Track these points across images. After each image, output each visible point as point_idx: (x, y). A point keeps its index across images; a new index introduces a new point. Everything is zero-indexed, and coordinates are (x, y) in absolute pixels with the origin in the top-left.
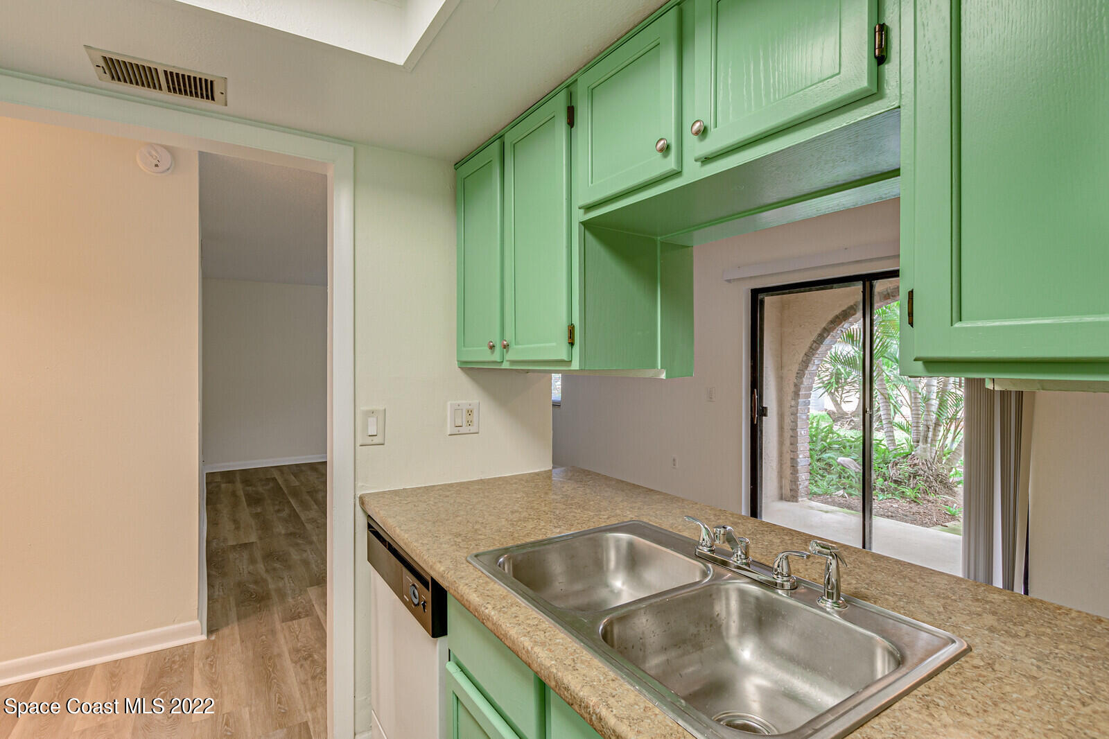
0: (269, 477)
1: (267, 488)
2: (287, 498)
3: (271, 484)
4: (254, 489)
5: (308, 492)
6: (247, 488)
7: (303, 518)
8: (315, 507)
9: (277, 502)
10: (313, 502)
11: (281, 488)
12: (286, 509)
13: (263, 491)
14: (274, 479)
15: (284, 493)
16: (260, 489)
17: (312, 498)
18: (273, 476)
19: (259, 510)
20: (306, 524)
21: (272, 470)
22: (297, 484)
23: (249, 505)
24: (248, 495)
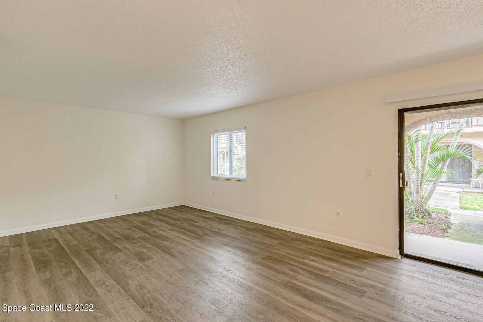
0: (51, 238)
1: (51, 248)
2: (71, 259)
3: (54, 245)
4: (40, 251)
5: (87, 251)
6: (34, 250)
7: (92, 281)
8: (98, 266)
9: (63, 264)
10: (95, 262)
11: (63, 248)
12: (73, 271)
13: (48, 253)
14: (56, 240)
15: (67, 254)
16: (46, 251)
17: (92, 256)
18: (54, 237)
19: (48, 276)
20: (96, 288)
21: (52, 231)
22: (75, 243)
23: (38, 270)
24: (35, 258)
